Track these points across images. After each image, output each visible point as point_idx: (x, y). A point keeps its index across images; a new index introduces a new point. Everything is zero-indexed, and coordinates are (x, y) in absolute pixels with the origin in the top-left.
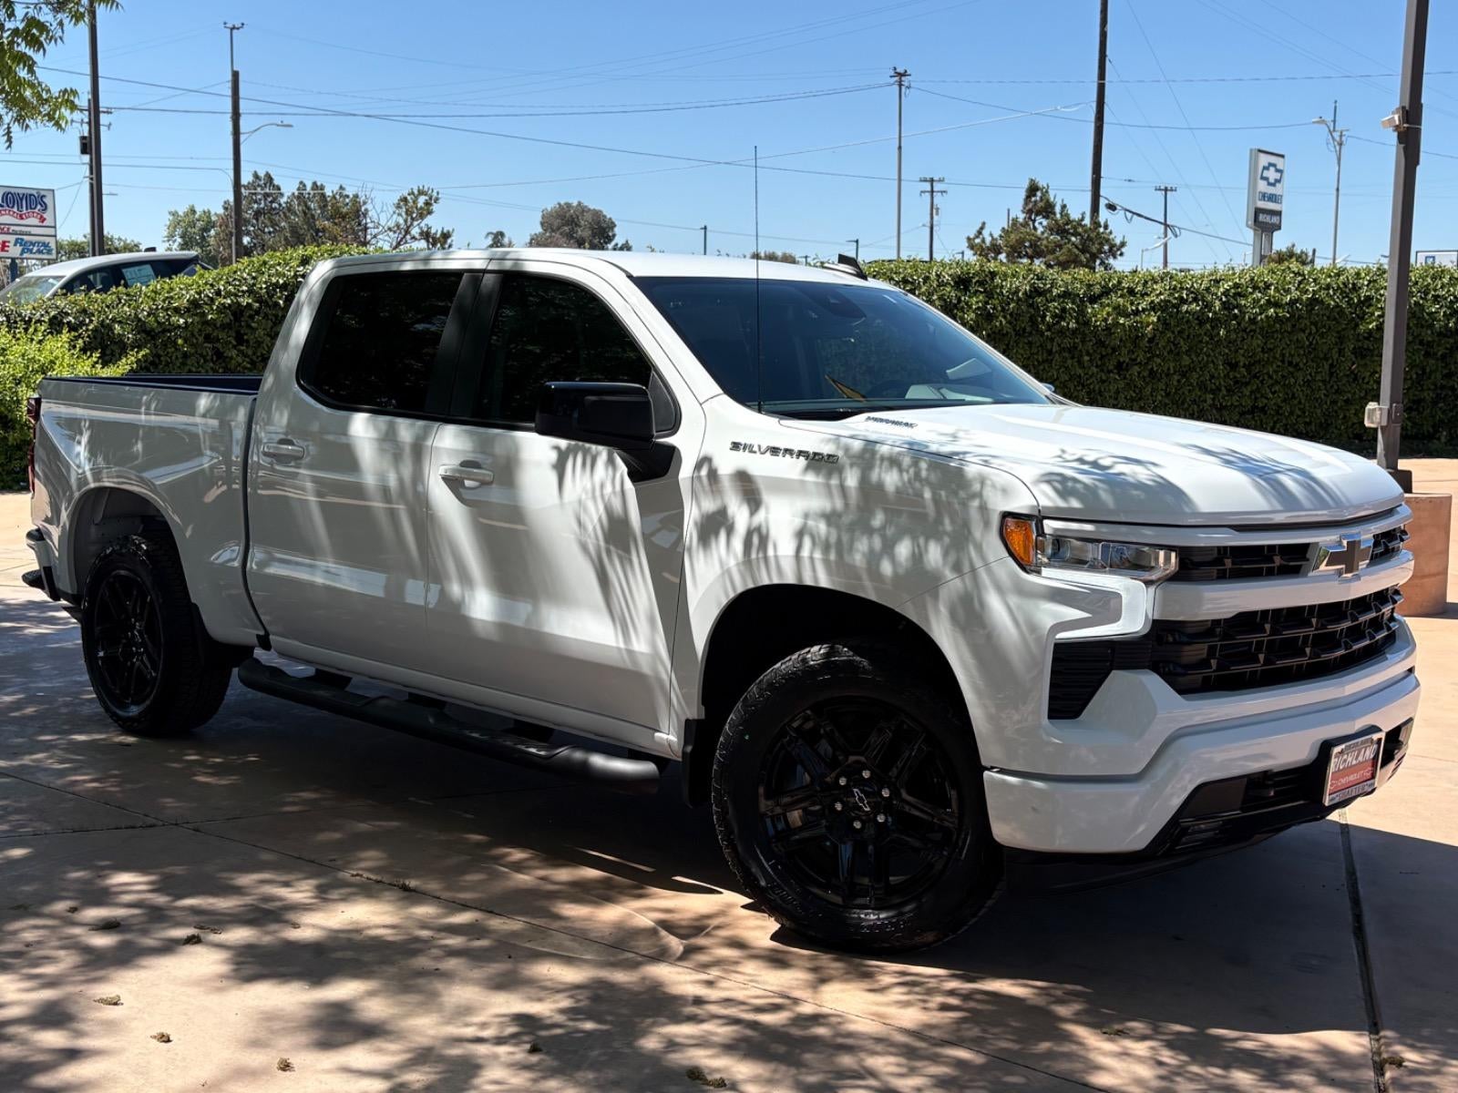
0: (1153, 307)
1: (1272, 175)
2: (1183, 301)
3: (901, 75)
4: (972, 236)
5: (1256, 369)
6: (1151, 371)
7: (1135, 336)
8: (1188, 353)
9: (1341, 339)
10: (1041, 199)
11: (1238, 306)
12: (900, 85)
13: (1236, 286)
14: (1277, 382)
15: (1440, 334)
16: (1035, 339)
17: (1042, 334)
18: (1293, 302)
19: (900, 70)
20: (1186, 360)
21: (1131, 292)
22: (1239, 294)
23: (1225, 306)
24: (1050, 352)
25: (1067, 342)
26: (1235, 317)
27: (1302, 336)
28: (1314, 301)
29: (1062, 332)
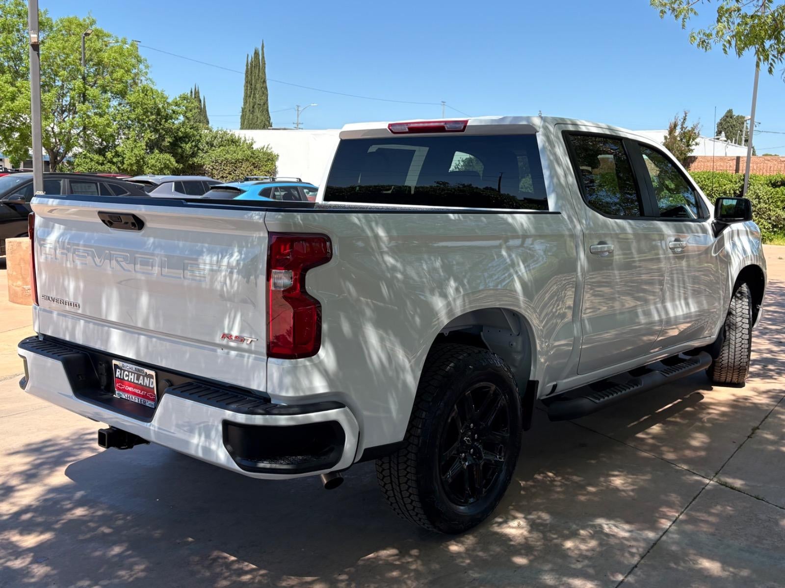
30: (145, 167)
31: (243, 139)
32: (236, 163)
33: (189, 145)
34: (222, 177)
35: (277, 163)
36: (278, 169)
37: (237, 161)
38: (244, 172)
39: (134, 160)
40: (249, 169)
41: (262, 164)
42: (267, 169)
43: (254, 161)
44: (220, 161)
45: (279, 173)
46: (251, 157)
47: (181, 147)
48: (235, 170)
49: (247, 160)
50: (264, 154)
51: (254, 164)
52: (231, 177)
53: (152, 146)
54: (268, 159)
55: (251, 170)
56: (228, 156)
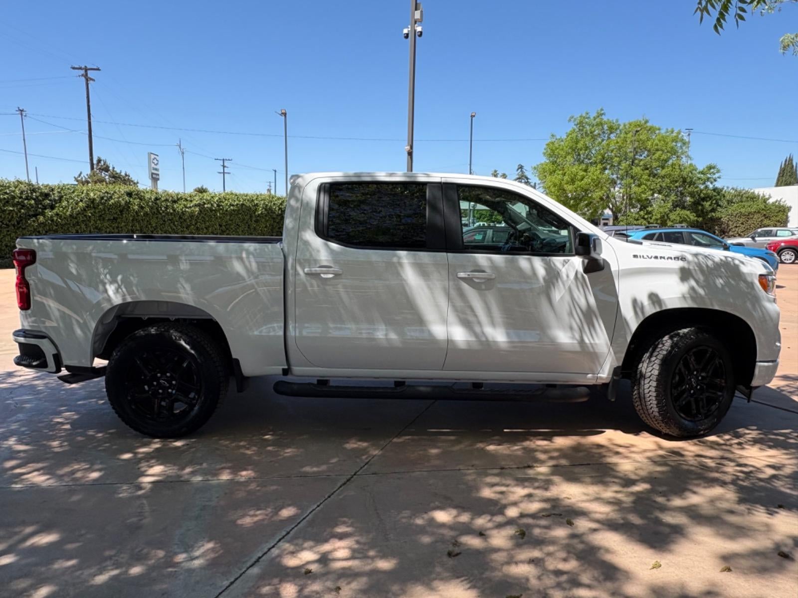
0: (196, 205)
1: (155, 162)
2: (205, 204)
3: (22, 111)
4: (76, 177)
5: (227, 227)
6: (197, 228)
7: (192, 216)
8: (208, 221)
9: (251, 217)
10: (104, 164)
11: (222, 206)
12: (22, 115)
13: (220, 199)
14: (234, 231)
15: (277, 215)
16: (160, 216)
17: (161, 214)
18: (237, 204)
19: (21, 109)
20: (207, 224)
21: (186, 200)
22: (220, 202)
23: (218, 206)
24: (164, 221)
25: (170, 217)
26: (221, 209)
27: (240, 216)
28: (243, 205)
29: (168, 214)
30: (668, 221)
31: (761, 195)
32: (749, 216)
33: (709, 203)
34: (736, 227)
35: (789, 214)
36: (790, 219)
37: (750, 213)
38: (755, 222)
39: (659, 216)
40: (760, 220)
41: (773, 215)
42: (778, 219)
43: (765, 213)
44: (735, 215)
45: (790, 222)
46: (763, 209)
47: (702, 205)
48: (747, 221)
49: (759, 212)
50: (776, 207)
51: (765, 215)
52: (744, 226)
53: (676, 205)
54: (780, 211)
55: (762, 221)
56: (743, 210)
